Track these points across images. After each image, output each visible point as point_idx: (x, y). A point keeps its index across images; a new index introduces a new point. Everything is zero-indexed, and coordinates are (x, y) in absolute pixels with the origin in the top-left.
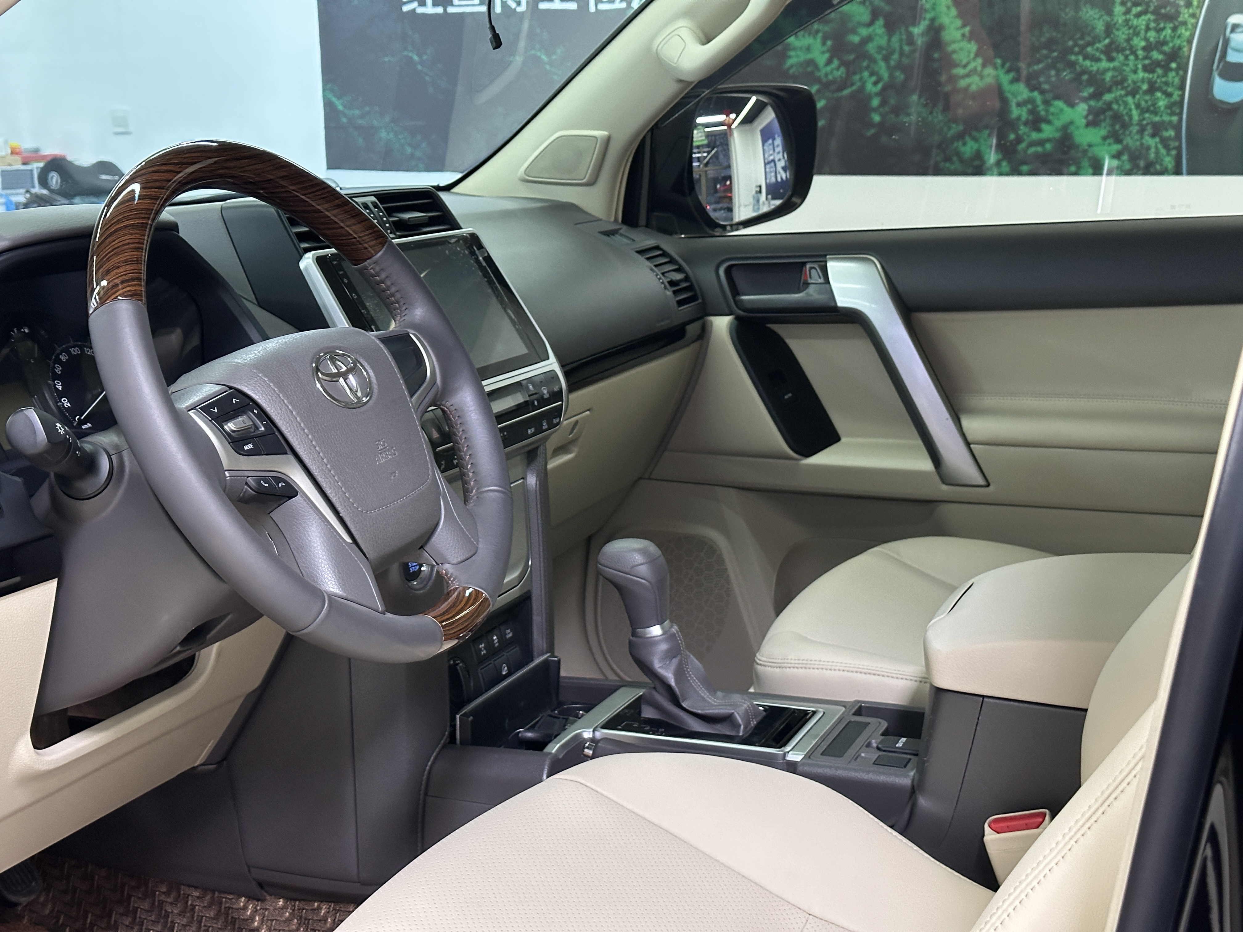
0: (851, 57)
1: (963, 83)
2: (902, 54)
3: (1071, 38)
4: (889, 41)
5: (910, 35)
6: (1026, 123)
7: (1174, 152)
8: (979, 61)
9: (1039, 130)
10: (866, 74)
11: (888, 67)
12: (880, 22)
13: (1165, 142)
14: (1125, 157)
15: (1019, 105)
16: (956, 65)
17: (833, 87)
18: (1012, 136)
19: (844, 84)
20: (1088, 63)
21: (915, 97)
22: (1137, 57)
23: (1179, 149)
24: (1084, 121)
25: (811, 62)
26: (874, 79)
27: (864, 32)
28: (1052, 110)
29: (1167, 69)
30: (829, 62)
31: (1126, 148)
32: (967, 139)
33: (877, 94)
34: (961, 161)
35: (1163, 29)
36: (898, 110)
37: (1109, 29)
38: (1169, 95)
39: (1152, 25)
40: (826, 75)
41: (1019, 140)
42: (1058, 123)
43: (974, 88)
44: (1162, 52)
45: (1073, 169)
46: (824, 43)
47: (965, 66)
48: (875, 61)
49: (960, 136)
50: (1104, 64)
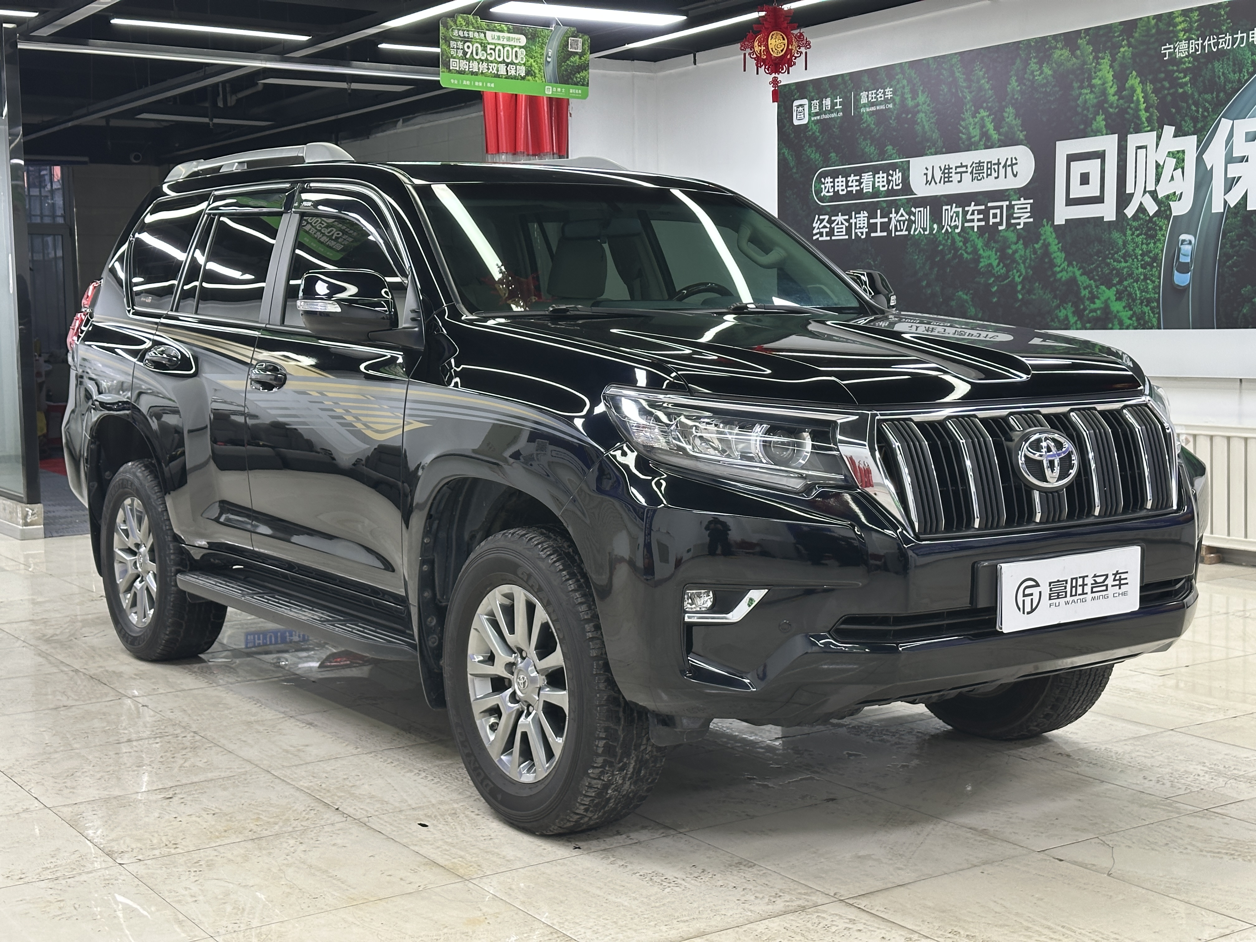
0: (1008, 262)
1: (1059, 276)
2: (1031, 260)
3: (1108, 249)
4: (1025, 252)
5: (1034, 248)
6: (1088, 299)
7: (1157, 315)
8: (1066, 263)
9: (1094, 303)
10: (1015, 271)
11: (1025, 267)
12: (1021, 242)
13: (1152, 309)
14: (1134, 319)
15: (1085, 288)
16: (1056, 266)
17: (1000, 279)
18: (1082, 307)
19: (1006, 276)
20: (1115, 263)
21: (1037, 284)
22: (1138, 259)
23: (1159, 313)
24: (1115, 298)
25: (990, 265)
26: (1019, 273)
27: (1014, 247)
28: (1100, 291)
29: (1152, 267)
30: (998, 265)
31: (1134, 313)
32: (1061, 308)
33: (1020, 283)
34: (1059, 321)
35: (1149, 243)
36: (1030, 292)
37: (1125, 243)
38: (1153, 282)
39: (1145, 241)
40: (997, 272)
41: (1085, 309)
42: (1103, 299)
43: (1064, 278)
44: (1149, 257)
45: (1110, 325)
46: (996, 254)
47: (1059, 267)
48: (1019, 264)
49: (1058, 307)
50: (1123, 264)
